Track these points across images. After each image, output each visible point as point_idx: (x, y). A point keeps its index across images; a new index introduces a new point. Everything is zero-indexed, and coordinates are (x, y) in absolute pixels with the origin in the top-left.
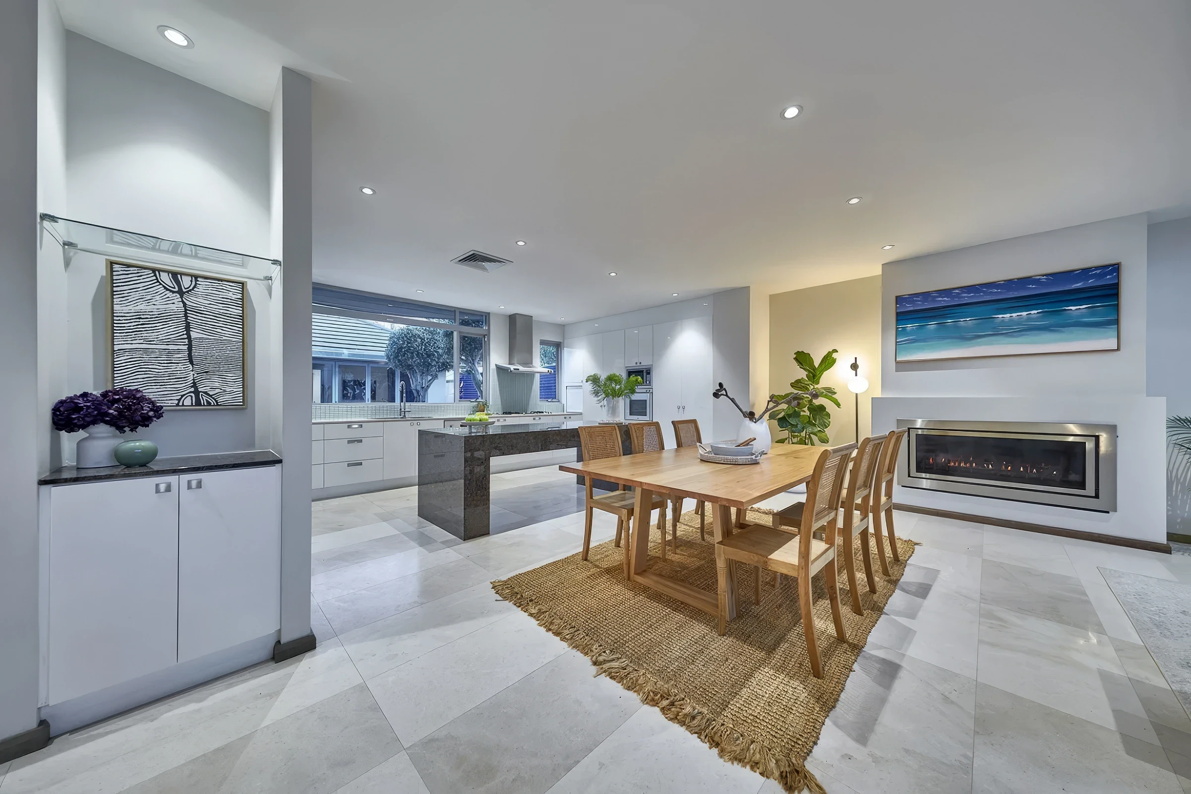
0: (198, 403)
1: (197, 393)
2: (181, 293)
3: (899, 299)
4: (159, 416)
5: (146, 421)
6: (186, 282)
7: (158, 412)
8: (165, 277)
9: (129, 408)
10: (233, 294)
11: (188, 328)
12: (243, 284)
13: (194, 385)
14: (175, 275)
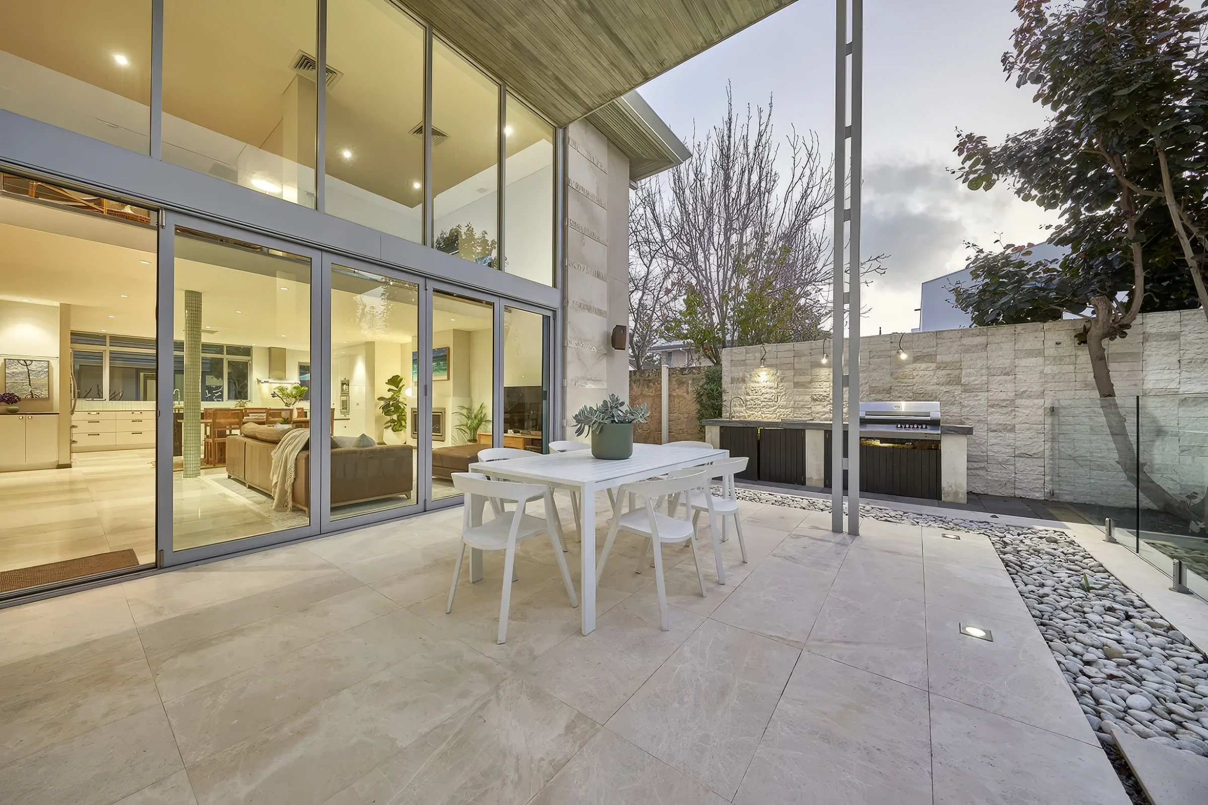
0: (33, 397)
2: (27, 366)
4: (20, 401)
5: (16, 402)
6: (28, 362)
7: (19, 399)
8: (22, 362)
9: (11, 398)
10: (45, 365)
11: (29, 376)
12: (49, 361)
14: (25, 361)
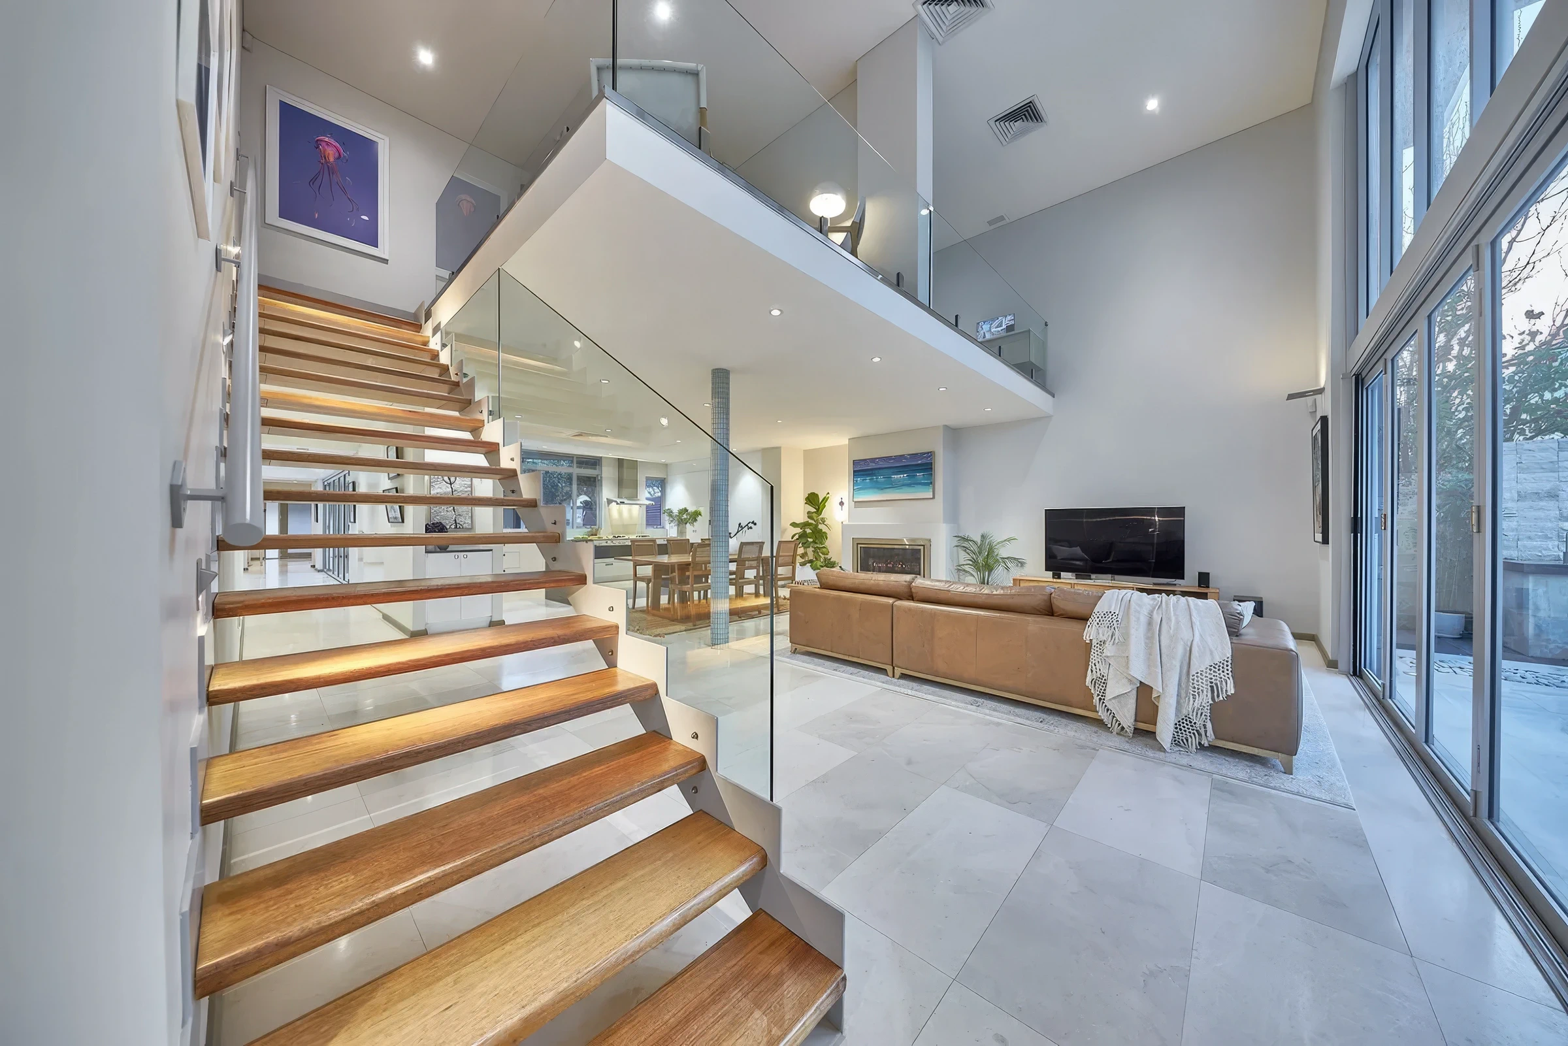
0: (457, 527)
1: (456, 523)
2: (451, 484)
3: (855, 463)
6: (452, 479)
8: (446, 479)
13: (455, 520)
